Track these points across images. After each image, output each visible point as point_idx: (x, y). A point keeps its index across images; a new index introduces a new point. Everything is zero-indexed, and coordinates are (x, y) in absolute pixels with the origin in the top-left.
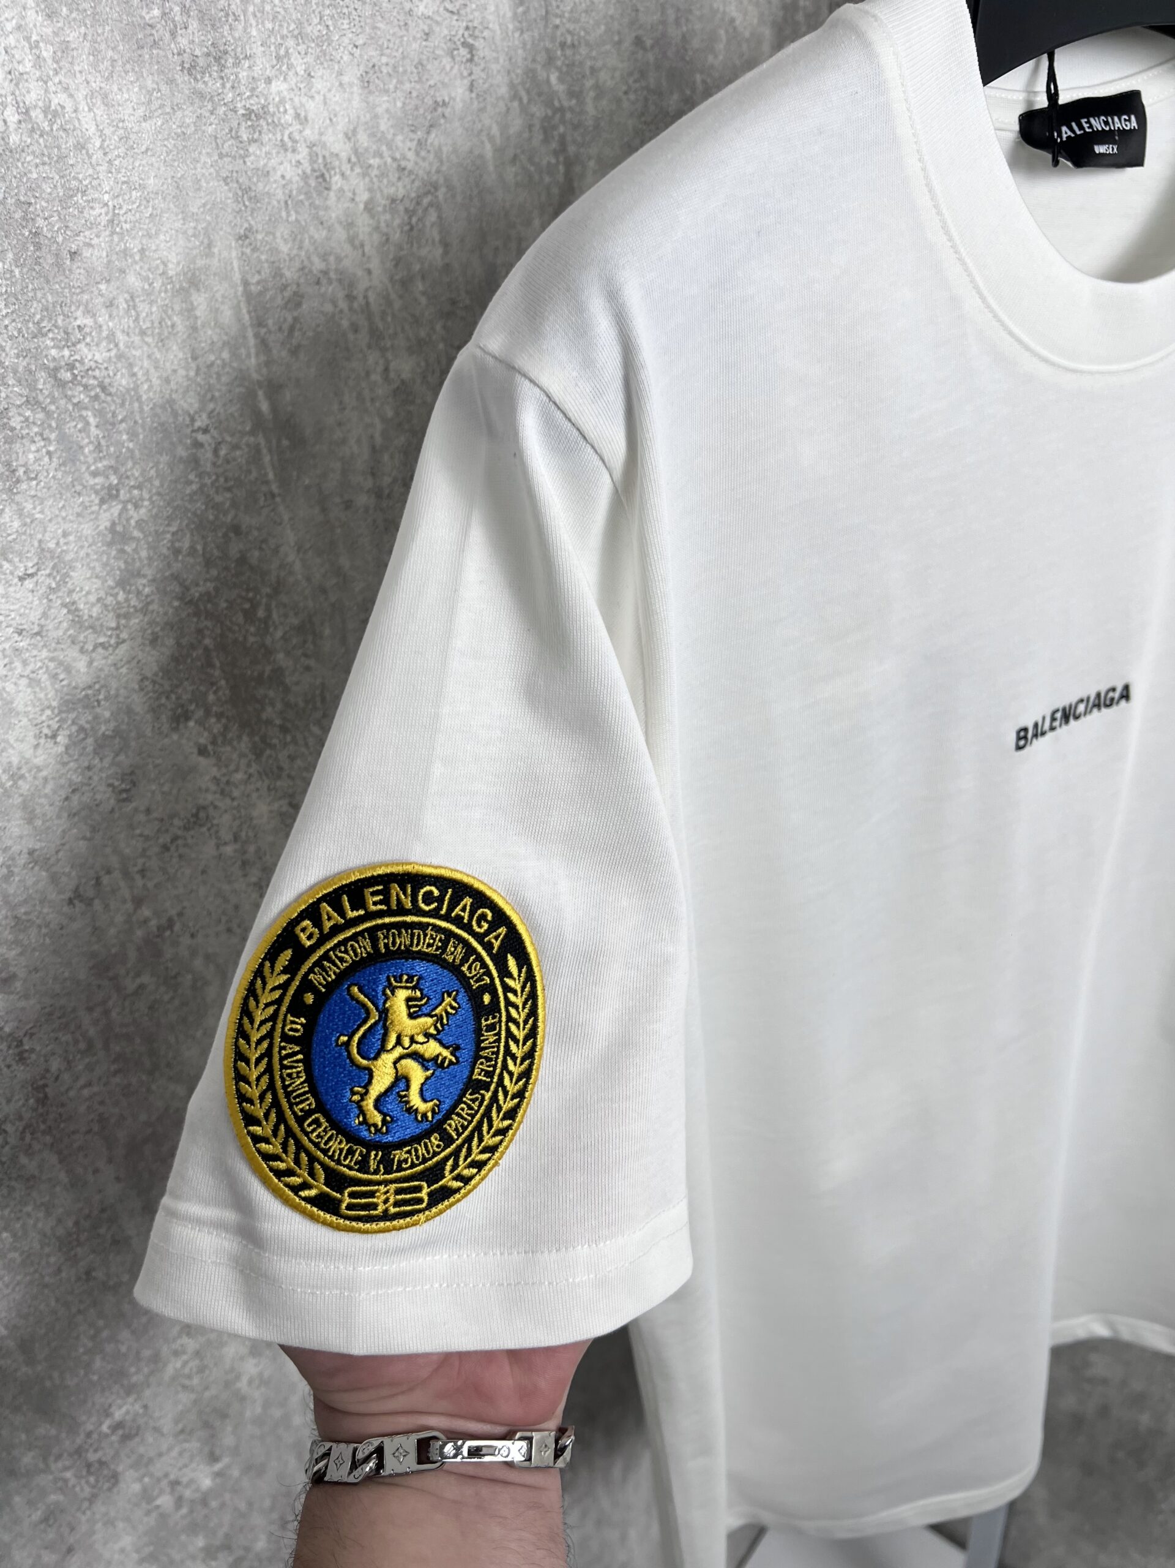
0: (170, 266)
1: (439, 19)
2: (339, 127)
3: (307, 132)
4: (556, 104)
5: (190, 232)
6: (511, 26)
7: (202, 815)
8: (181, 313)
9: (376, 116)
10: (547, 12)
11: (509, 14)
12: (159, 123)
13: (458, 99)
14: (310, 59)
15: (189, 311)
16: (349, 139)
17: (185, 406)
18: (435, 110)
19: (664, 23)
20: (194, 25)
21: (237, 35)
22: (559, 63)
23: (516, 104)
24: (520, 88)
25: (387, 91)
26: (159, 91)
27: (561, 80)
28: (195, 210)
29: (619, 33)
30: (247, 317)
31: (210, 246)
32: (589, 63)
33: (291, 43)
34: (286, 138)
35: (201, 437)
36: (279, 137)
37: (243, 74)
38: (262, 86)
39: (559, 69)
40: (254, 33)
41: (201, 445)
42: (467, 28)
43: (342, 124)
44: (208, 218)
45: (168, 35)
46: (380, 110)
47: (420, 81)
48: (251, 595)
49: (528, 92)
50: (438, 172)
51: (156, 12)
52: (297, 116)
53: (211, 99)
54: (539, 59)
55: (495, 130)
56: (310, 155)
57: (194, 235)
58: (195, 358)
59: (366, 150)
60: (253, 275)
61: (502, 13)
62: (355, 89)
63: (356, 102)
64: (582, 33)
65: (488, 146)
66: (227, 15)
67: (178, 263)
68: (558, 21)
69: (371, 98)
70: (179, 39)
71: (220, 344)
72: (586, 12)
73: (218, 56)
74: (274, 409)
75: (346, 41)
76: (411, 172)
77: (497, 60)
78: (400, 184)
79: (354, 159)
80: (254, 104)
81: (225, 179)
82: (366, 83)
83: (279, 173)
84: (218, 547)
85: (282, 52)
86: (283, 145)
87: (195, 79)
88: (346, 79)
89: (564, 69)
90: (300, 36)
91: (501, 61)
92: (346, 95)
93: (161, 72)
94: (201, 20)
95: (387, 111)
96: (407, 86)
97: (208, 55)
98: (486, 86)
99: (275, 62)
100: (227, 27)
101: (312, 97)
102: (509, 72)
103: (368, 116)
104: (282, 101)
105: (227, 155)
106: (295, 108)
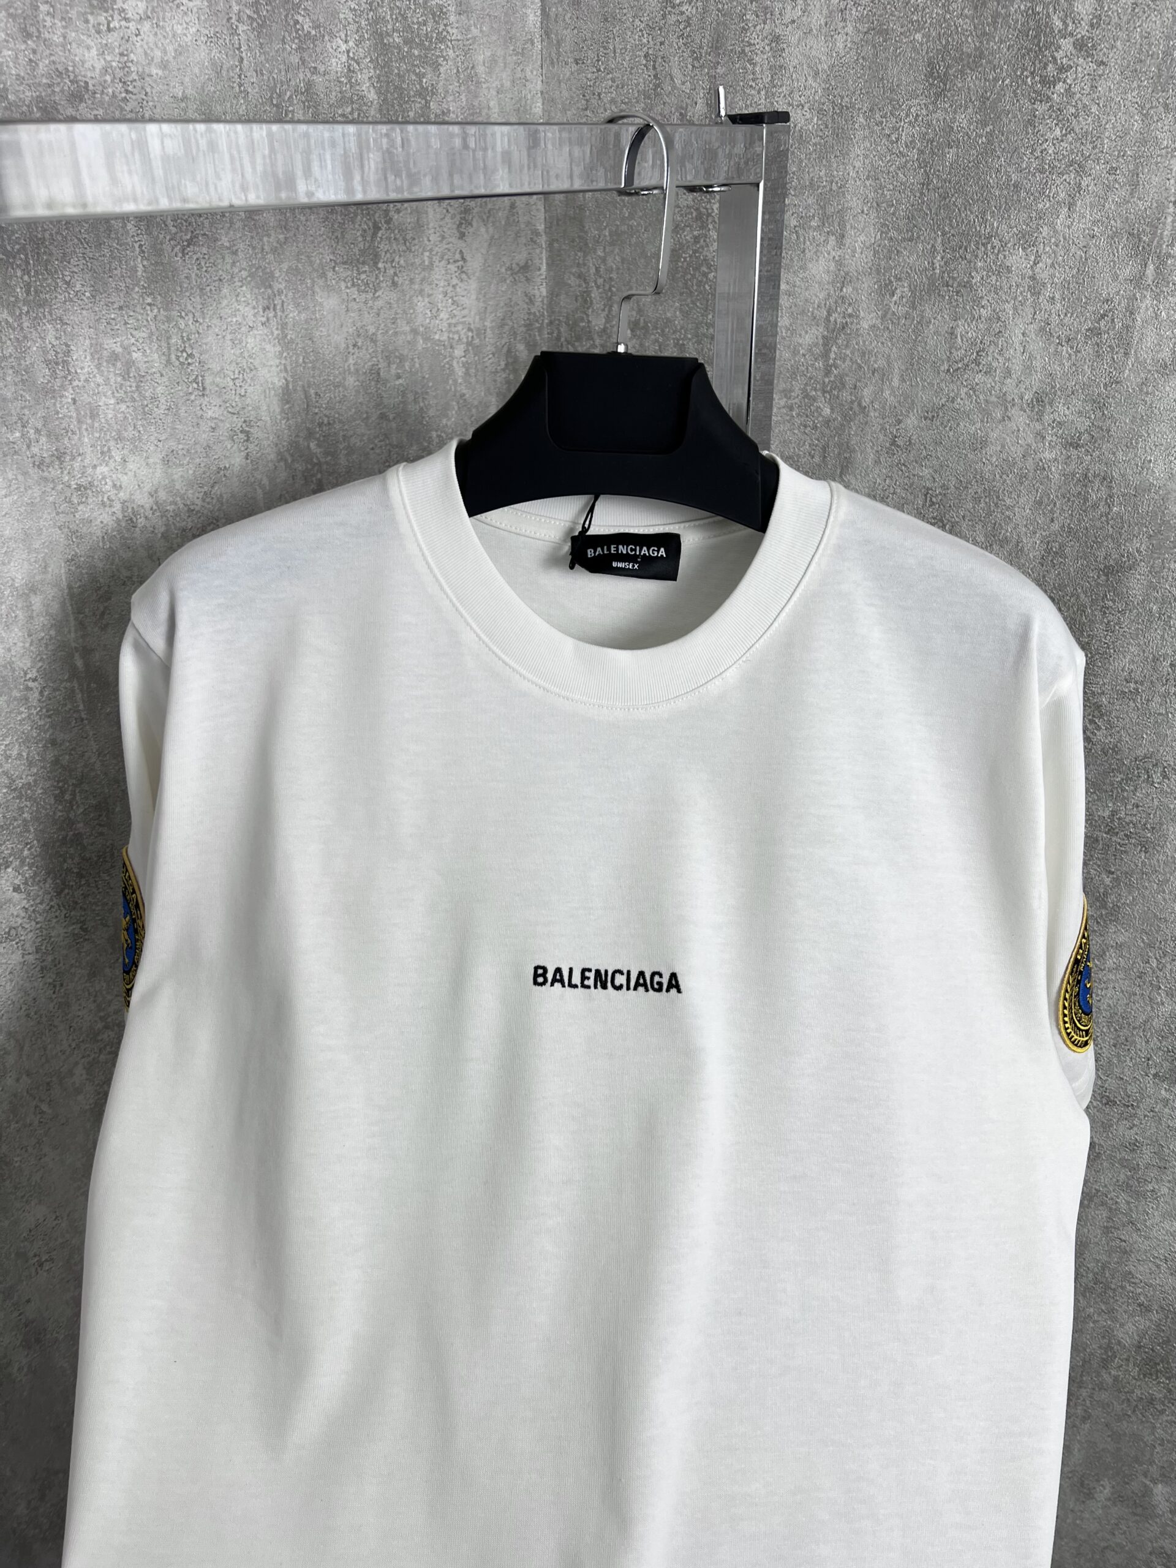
0: (17, 580)
1: (223, 418)
2: (145, 489)
3: (122, 494)
4: (315, 460)
5: (32, 560)
6: (279, 417)
7: (13, 932)
8: (22, 608)
9: (173, 480)
10: (308, 406)
11: (278, 410)
12: (16, 498)
13: (236, 465)
14: (126, 452)
15: (29, 607)
16: (152, 496)
17: (21, 665)
18: (218, 472)
19: (404, 403)
20: (43, 439)
21: (73, 442)
22: (318, 436)
23: (282, 464)
24: (286, 454)
25: (182, 465)
26: (16, 479)
27: (319, 446)
28: (37, 546)
29: (367, 413)
30: (70, 608)
31: (45, 567)
32: (341, 433)
33: (112, 443)
34: (105, 499)
35: (31, 684)
36: (100, 499)
37: (76, 465)
38: (90, 470)
39: (318, 440)
40: (86, 440)
41: (31, 689)
42: (245, 422)
43: (147, 487)
44: (46, 551)
45: (25, 447)
46: (176, 477)
47: (207, 456)
48: (60, 784)
49: (292, 455)
50: (219, 510)
51: (18, 434)
52: (115, 486)
53: (53, 481)
54: (301, 434)
55: (265, 481)
56: (123, 508)
57: (35, 562)
58: (30, 635)
59: (164, 501)
60: (76, 582)
61: (272, 410)
62: (158, 466)
63: (159, 473)
64: (337, 416)
65: (259, 491)
66: (67, 432)
67: (23, 579)
68: (317, 411)
69: (170, 470)
70: (33, 449)
71: (49, 626)
72: (340, 402)
73: (60, 456)
74: (87, 665)
75: (152, 438)
76: (198, 512)
77: (268, 438)
78: (190, 520)
79: (155, 507)
80: (83, 481)
81: (60, 528)
82: (166, 461)
83: (99, 520)
84: (38, 754)
85: (106, 449)
86: (103, 504)
87: (43, 471)
88: (151, 461)
89: (322, 439)
90: (119, 438)
91: (271, 438)
92: (151, 471)
93: (18, 469)
94: (49, 436)
95: (182, 476)
96: (198, 460)
97: (53, 455)
98: (259, 455)
99: (100, 455)
100: (66, 439)
101: (126, 474)
102: (277, 445)
103: (167, 482)
104: (104, 478)
105: (62, 512)
106: (113, 481)
